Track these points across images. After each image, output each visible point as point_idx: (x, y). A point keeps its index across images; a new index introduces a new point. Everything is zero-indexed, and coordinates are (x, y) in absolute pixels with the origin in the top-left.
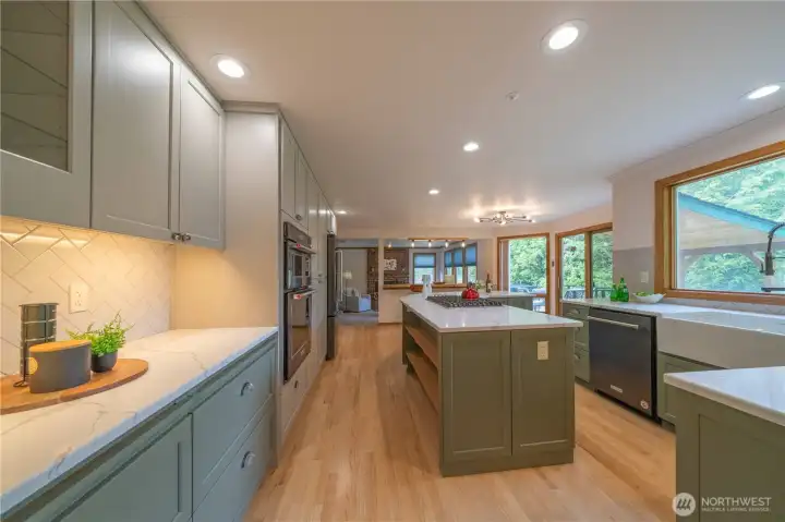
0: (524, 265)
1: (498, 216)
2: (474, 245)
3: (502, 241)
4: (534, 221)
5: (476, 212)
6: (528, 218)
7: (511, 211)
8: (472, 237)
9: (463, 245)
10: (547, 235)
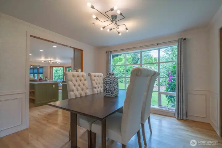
0: (60, 74)
1: (49, 61)
2: (42, 67)
3: (51, 67)
4: (59, 64)
5: (43, 59)
6: (57, 63)
7: (53, 61)
8: (41, 65)
9: (38, 67)
10: (64, 67)
